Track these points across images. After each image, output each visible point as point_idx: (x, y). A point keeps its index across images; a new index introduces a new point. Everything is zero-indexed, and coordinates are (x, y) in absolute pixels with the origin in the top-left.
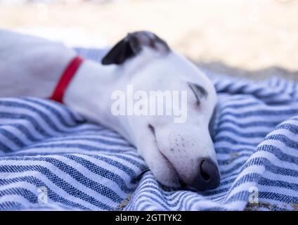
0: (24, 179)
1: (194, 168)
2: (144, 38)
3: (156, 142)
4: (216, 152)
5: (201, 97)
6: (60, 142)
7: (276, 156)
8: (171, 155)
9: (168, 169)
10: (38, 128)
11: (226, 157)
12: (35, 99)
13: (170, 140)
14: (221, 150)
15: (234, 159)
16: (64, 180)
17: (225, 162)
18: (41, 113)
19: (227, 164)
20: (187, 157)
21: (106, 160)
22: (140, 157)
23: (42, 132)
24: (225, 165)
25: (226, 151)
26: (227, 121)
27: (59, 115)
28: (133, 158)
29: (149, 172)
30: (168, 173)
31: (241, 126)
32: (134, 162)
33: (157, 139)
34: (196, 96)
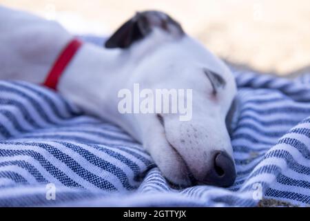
0: (14, 163)
1: (206, 161)
2: (154, 19)
3: (165, 132)
4: (234, 150)
5: (218, 86)
6: (53, 134)
7: (300, 151)
8: (181, 147)
9: (178, 163)
10: (27, 117)
11: (245, 156)
12: (25, 83)
13: (181, 131)
14: (240, 149)
15: (253, 159)
16: (59, 169)
17: (243, 162)
18: (31, 100)
19: (246, 163)
20: (199, 149)
21: (107, 152)
22: (146, 152)
23: (32, 122)
24: (244, 165)
25: (245, 150)
26: (248, 117)
27: (52, 104)
28: (137, 152)
29: (156, 168)
30: (177, 167)
31: (264, 124)
32: (139, 157)
33: (167, 130)
34: (213, 85)
